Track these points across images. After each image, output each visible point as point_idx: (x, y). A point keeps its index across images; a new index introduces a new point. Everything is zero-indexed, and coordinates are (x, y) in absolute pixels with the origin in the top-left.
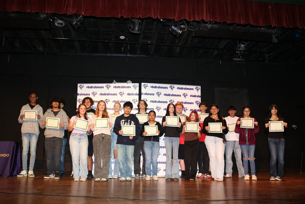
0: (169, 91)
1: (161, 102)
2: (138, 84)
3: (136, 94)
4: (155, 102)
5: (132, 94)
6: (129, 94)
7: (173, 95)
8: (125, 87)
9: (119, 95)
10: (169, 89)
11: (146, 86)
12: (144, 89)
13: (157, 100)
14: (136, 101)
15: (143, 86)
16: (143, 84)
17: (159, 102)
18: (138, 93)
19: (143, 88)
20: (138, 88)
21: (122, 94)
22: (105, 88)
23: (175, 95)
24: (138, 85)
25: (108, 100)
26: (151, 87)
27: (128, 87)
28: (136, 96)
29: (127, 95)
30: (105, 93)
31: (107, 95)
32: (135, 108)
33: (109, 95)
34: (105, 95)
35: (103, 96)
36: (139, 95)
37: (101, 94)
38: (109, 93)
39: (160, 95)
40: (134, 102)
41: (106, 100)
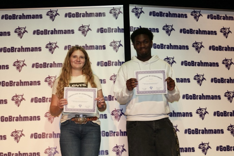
0: (190, 22)
1: (175, 47)
2: (122, 6)
3: (118, 30)
5: (110, 30)
6: (102, 30)
7: (199, 32)
8: (90, 15)
9: (78, 33)
10: (191, 18)
11: (139, 11)
12: (136, 18)
13: (166, 43)
14: (118, 45)
15: (133, 12)
16: (131, 7)
17: (170, 47)
18: (122, 26)
19: (132, 16)
20: (121, 17)
21: (86, 29)
22: (46, 18)
23: (204, 32)
24: (122, 10)
25: (54, 45)
26: (150, 14)
27: (99, 15)
28: (117, 33)
29: (98, 33)
30: (45, 30)
31: (52, 33)
32: (117, 61)
33: (55, 34)
34: (46, 34)
35: (42, 35)
36: (124, 32)
37: (36, 33)
38: (55, 29)
39: (172, 31)
40: (114, 48)
41: (49, 46)
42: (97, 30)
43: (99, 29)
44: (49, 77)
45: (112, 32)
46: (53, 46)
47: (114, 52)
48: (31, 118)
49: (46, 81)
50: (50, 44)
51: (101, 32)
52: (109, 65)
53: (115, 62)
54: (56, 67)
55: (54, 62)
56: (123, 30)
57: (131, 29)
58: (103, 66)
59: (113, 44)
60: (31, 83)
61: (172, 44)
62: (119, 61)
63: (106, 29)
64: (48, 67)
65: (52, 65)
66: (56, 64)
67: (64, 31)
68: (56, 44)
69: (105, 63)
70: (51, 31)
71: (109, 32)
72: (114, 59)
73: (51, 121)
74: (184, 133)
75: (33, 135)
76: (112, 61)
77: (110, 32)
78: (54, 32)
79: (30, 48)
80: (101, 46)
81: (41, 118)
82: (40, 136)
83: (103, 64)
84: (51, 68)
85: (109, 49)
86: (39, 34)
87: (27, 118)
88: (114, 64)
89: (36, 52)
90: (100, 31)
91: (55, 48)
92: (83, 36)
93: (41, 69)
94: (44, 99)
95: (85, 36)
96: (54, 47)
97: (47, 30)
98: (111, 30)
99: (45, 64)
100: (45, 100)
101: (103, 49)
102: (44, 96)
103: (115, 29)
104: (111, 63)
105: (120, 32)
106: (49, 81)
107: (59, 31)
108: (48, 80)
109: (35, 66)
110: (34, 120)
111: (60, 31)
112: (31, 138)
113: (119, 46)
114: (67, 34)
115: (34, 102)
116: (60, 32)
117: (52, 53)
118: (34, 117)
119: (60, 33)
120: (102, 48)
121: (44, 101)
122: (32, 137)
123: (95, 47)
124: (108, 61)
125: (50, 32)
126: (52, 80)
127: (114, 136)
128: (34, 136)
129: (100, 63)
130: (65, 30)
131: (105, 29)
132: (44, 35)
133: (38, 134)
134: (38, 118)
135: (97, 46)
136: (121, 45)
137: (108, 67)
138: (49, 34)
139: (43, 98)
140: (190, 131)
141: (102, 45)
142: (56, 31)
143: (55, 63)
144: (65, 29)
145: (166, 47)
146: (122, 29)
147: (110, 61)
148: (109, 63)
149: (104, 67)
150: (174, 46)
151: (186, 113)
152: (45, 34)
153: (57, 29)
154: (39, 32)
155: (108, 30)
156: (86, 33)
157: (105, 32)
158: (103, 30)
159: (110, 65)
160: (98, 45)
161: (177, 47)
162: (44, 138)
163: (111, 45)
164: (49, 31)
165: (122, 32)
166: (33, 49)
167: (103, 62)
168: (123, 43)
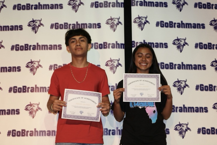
1: (188, 26)
3: (117, 4)
4: (171, 25)
6: (96, 5)
13: (176, 20)
14: (116, 22)
17: (182, 25)
21: (77, 3)
25: (38, 22)
28: (116, 8)
29: (92, 8)
30: (27, 4)
31: (35, 8)
32: (115, 43)
33: (39, 9)
34: (29, 9)
35: (24, 11)
36: (124, 7)
37: (17, 8)
38: (39, 3)
39: (184, 6)
40: (112, 27)
41: (32, 24)
42: (91, 4)
43: (93, 3)
44: (32, 62)
45: (109, 7)
46: (37, 24)
47: (111, 31)
48: (8, 111)
49: (27, 66)
50: (33, 21)
51: (96, 7)
52: (104, 48)
53: (112, 44)
54: (40, 49)
55: (37, 44)
56: (123, 5)
57: (133, 3)
58: (97, 48)
59: (110, 22)
60: (10, 69)
61: (183, 22)
62: (117, 42)
63: (102, 3)
64: (30, 49)
65: (35, 47)
66: (40, 46)
67: (50, 6)
68: (40, 21)
69: (100, 45)
70: (35, 5)
71: (105, 7)
72: (111, 41)
73: (32, 115)
74: (197, 133)
75: (10, 132)
76: (108, 43)
77: (107, 7)
78: (38, 7)
79: (10, 26)
80: (95, 24)
81: (20, 111)
82: (19, 134)
83: (97, 46)
84: (34, 51)
85: (105, 27)
86: (20, 9)
87: (4, 112)
88: (110, 46)
89: (16, 31)
90: (94, 5)
91: (39, 26)
92: (74, 12)
93: (22, 52)
94: (25, 88)
95: (76, 11)
96: (37, 26)
97: (29, 4)
98: (108, 4)
99: (26, 46)
100: (26, 90)
101: (98, 28)
102: (24, 85)
103: (113, 3)
104: (108, 45)
105: (119, 7)
106: (32, 67)
107: (44, 5)
108: (30, 65)
109: (15, 48)
110: (12, 114)
111: (46, 5)
112: (8, 136)
113: (118, 24)
114: (54, 10)
115: (12, 92)
116: (46, 7)
117: (36, 33)
118: (12, 110)
119: (46, 9)
120: (97, 26)
121: (24, 90)
122: (10, 134)
123: (88, 25)
124: (104, 43)
125: (33, 7)
126: (34, 65)
127: (109, 134)
128: (11, 134)
129: (94, 44)
130: (52, 5)
131: (100, 3)
132: (26, 11)
133: (17, 131)
134: (17, 111)
135: (91, 24)
136: (120, 23)
137: (103, 49)
138: (32, 9)
139: (23, 87)
140: (205, 131)
141: (97, 23)
142: (41, 5)
143: (39, 44)
144: (52, 3)
145: (176, 25)
146: (122, 3)
147: (106, 43)
148: (104, 45)
149: (99, 49)
150: (187, 24)
151: (200, 108)
152: (27, 9)
153: (42, 3)
154: (20, 7)
155: (105, 4)
156: (77, 8)
157: (100, 7)
158: (98, 5)
159: (106, 48)
160: (92, 22)
161: (190, 25)
162: (24, 136)
163: (107, 23)
164: (32, 5)
165: (122, 7)
166: (13, 28)
167: (97, 43)
168: (122, 20)
